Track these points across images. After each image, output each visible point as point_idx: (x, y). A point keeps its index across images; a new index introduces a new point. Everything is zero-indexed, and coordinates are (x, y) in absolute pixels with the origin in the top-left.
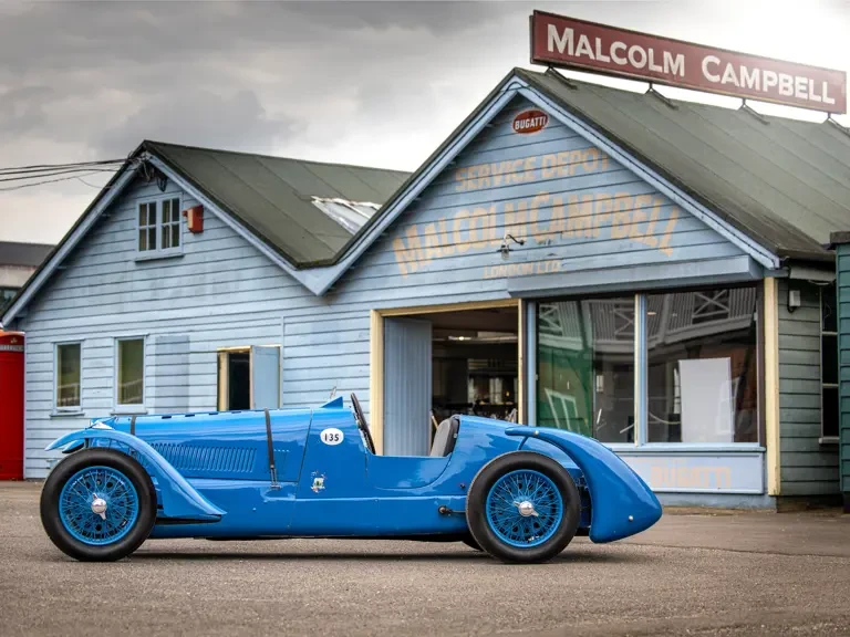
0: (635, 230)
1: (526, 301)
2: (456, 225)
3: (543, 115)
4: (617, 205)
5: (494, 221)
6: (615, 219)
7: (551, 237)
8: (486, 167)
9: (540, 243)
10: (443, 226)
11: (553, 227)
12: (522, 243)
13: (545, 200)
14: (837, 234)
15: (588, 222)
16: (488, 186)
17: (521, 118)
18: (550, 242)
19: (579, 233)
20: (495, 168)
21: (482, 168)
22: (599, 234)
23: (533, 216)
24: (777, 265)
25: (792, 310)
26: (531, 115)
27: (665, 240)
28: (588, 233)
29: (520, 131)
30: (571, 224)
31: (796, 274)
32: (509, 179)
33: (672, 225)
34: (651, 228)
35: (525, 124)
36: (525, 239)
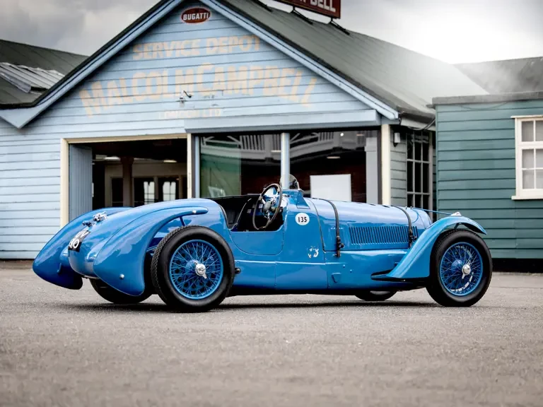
0: (281, 91)
1: (194, 136)
2: (135, 83)
3: (206, 11)
4: (268, 74)
5: (166, 81)
6: (266, 83)
7: (213, 93)
8: (160, 44)
9: (205, 97)
10: (123, 83)
11: (216, 86)
12: (190, 97)
13: (210, 68)
14: (437, 98)
15: (244, 85)
16: (161, 57)
17: (187, 13)
18: (213, 97)
19: (236, 92)
20: (166, 45)
21: (156, 45)
22: (251, 92)
23: (199, 79)
24: (397, 117)
25: (395, 145)
26: (197, 11)
27: (305, 98)
28: (244, 92)
29: (187, 21)
30: (230, 85)
31: (405, 123)
32: (178, 54)
33: (311, 89)
34: (295, 90)
35: (192, 17)
36: (192, 94)
